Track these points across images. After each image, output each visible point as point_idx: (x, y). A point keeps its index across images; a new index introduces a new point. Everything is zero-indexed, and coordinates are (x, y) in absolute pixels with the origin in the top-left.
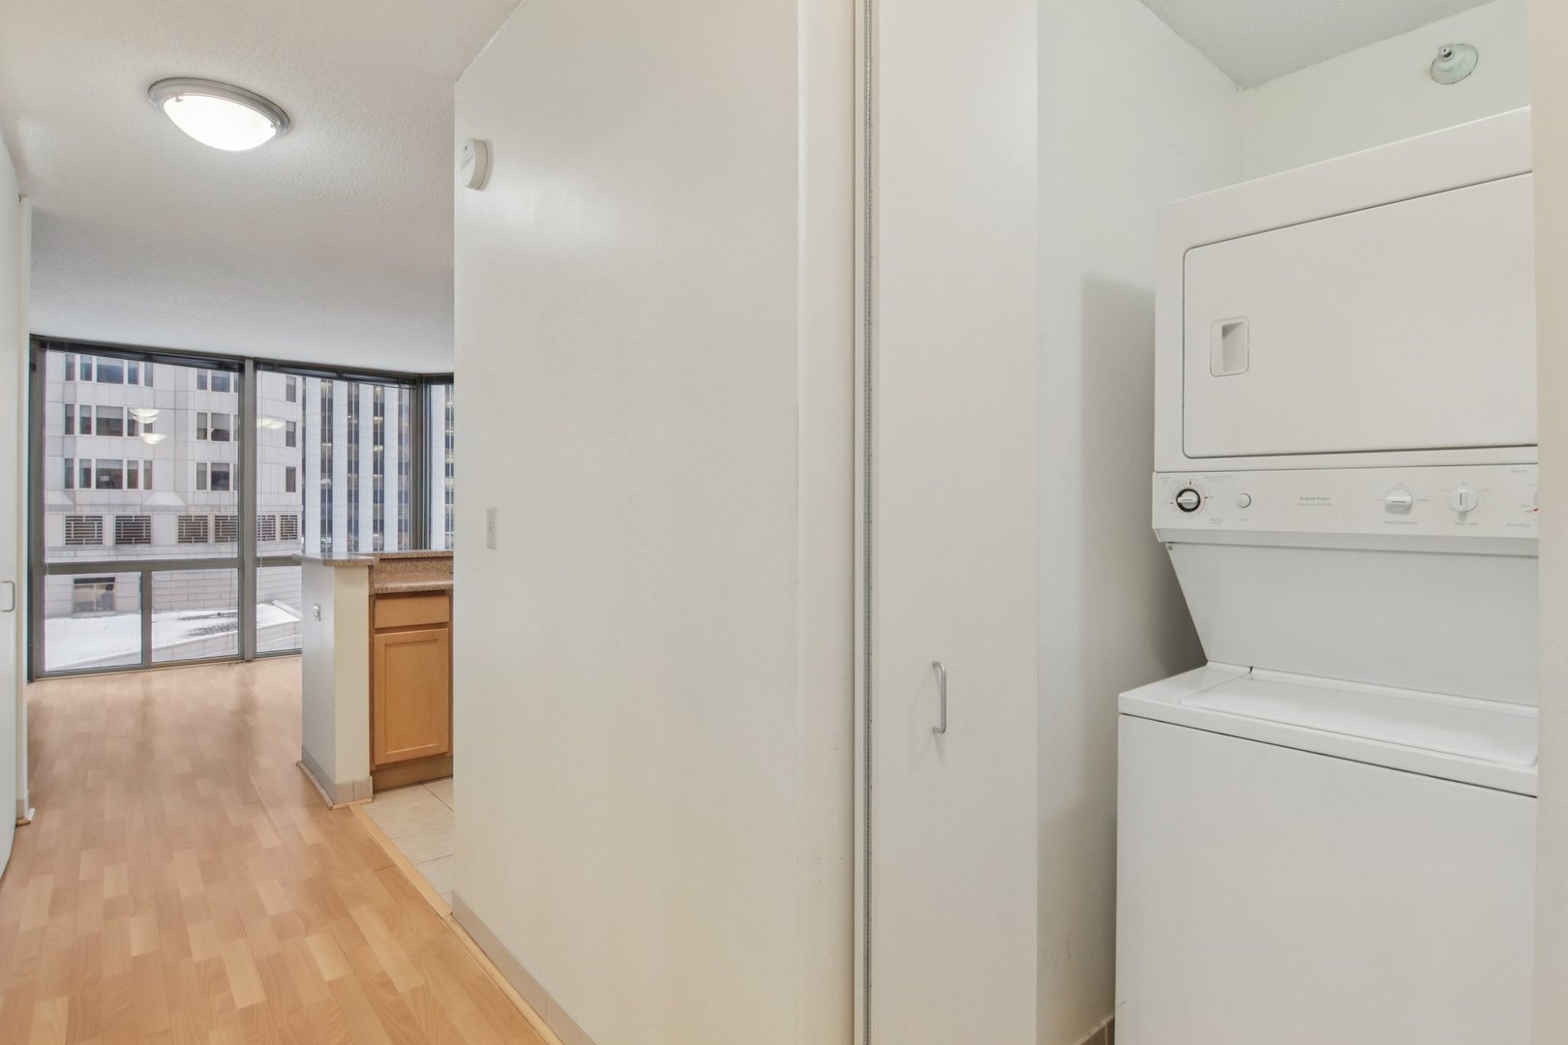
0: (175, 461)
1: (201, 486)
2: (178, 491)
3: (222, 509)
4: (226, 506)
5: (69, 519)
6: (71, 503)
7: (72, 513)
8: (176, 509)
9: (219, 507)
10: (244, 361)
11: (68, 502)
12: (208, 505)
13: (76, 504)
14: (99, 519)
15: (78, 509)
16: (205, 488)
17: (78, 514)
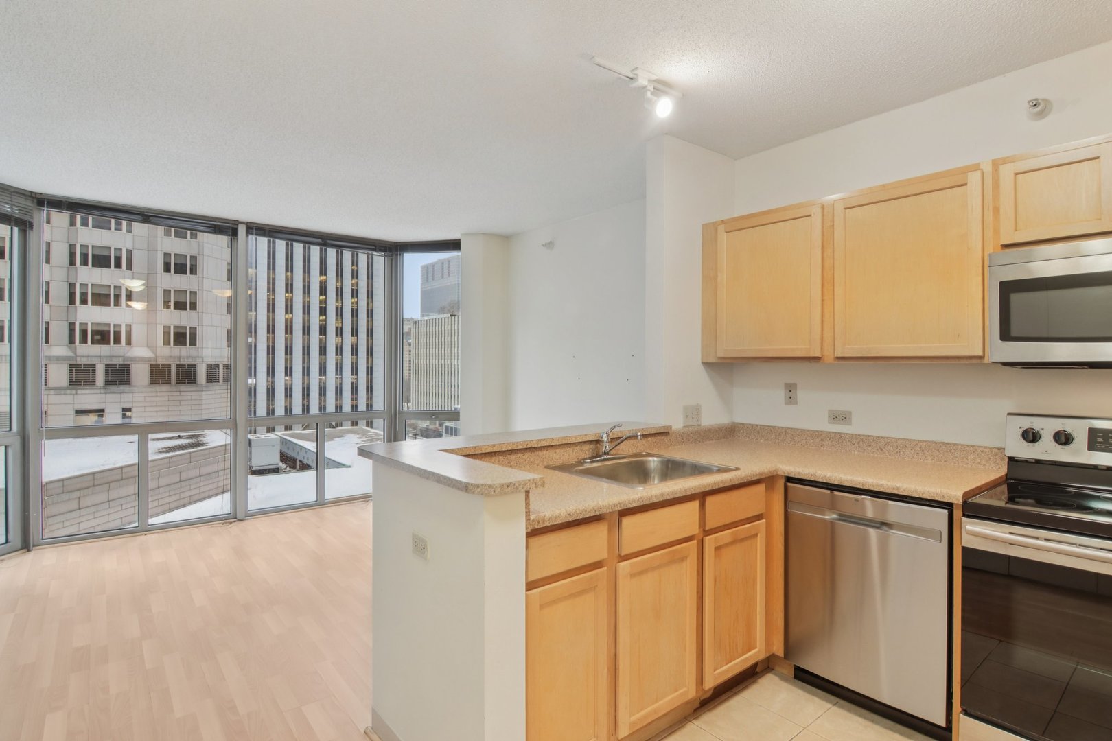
0: (148, 324)
1: (167, 342)
2: (150, 346)
3: (181, 360)
4: (183, 357)
5: (71, 366)
6: (73, 355)
7: (74, 362)
8: (149, 359)
9: (179, 358)
10: (237, 225)
11: (71, 354)
12: (171, 357)
13: (76, 356)
14: (94, 367)
15: (78, 359)
16: (169, 344)
17: (79, 362)
